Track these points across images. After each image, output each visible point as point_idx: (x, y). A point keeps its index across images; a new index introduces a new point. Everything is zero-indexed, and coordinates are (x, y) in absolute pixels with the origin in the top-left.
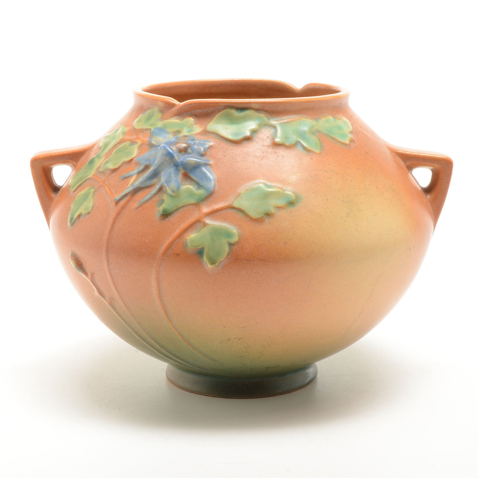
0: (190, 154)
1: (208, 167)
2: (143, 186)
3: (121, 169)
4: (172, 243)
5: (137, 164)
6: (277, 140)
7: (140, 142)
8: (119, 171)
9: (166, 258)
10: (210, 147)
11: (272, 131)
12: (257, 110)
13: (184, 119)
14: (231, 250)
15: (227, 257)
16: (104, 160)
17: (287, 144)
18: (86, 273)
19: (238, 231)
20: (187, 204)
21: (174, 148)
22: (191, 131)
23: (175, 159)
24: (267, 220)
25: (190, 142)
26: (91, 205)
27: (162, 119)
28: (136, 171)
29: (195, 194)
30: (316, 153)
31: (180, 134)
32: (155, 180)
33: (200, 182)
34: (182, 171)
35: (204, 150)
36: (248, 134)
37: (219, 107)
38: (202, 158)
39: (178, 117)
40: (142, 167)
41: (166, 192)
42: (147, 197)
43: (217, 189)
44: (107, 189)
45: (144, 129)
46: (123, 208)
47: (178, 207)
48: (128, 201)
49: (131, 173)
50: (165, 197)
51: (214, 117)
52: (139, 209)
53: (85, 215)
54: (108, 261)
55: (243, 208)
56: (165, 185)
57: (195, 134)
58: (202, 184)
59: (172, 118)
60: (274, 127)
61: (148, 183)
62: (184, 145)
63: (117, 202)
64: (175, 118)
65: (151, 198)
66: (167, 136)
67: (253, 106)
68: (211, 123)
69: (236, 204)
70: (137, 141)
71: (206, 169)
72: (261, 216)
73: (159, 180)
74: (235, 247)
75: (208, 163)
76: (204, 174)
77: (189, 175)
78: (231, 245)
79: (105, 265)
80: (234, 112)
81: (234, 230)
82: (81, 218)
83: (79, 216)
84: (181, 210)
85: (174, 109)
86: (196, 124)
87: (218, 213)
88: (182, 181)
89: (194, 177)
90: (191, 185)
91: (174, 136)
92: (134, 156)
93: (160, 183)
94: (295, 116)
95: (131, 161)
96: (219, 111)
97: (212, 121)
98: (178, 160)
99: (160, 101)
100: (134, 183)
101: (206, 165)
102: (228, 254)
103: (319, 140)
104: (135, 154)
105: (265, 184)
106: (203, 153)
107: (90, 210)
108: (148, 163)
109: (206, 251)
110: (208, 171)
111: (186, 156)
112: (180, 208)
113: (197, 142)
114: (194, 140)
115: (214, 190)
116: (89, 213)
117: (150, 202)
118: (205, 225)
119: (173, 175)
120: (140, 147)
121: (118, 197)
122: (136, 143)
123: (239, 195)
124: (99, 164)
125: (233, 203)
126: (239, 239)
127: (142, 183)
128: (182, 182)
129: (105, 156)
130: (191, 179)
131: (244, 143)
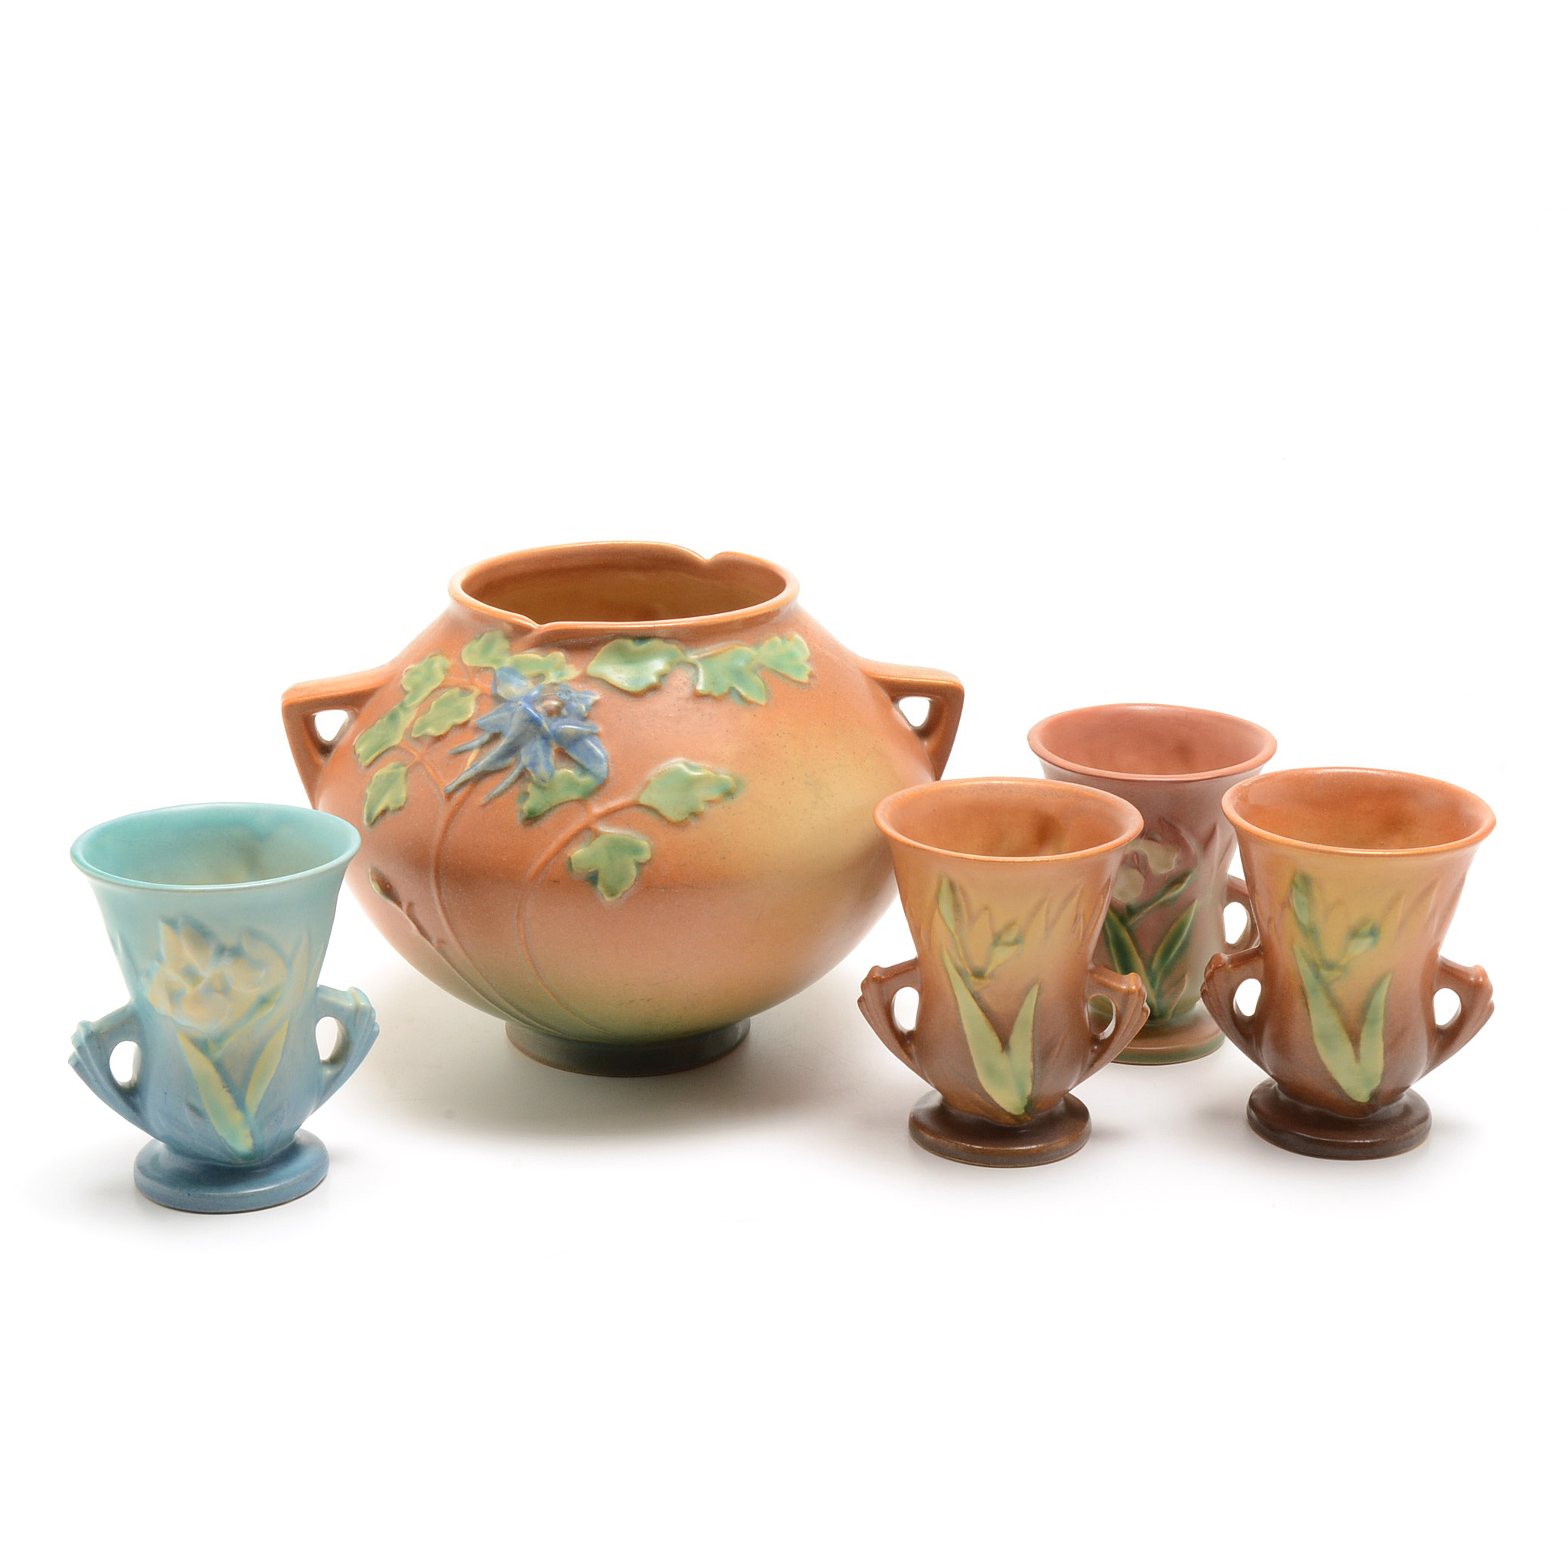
0: (565, 717)
1: (596, 738)
2: (492, 769)
3: (450, 736)
4: (546, 863)
5: (478, 729)
6: (700, 687)
7: (477, 691)
8: (447, 739)
9: (537, 886)
10: (596, 704)
11: (691, 672)
12: (666, 639)
13: (548, 654)
14: (640, 873)
15: (634, 884)
16: (417, 717)
17: (716, 694)
18: (399, 904)
19: (649, 843)
20: (566, 800)
21: (539, 708)
22: (561, 675)
23: (544, 728)
24: (693, 823)
25: (564, 696)
26: (404, 795)
27: (511, 651)
28: (477, 743)
29: (578, 784)
30: (761, 705)
31: (544, 680)
32: (511, 760)
33: (584, 763)
34: (555, 746)
35: (587, 709)
36: (653, 679)
37: (605, 636)
38: (585, 724)
39: (537, 649)
40: (486, 737)
41: (530, 780)
42: (500, 788)
43: (612, 774)
44: (430, 771)
45: (481, 668)
46: (460, 804)
47: (553, 805)
48: (469, 794)
49: (469, 746)
50: (530, 788)
51: (597, 651)
52: (488, 807)
53: (394, 811)
54: (439, 888)
55: (656, 805)
56: (529, 769)
57: (569, 681)
58: (588, 767)
59: (528, 651)
60: (694, 666)
61: (500, 765)
62: (555, 703)
63: (449, 796)
64: (533, 650)
65: (506, 790)
66: (524, 683)
67: (659, 633)
68: (593, 662)
69: (644, 800)
70: (471, 687)
71: (593, 742)
72: (685, 817)
73: (518, 760)
74: (646, 868)
75: (595, 731)
76: (590, 750)
77: (566, 751)
78: (639, 865)
79: (435, 895)
80: (630, 644)
81: (644, 843)
82: (388, 815)
83: (384, 812)
84: (558, 809)
85: (529, 636)
86: (568, 662)
87: (616, 815)
88: (556, 761)
89: (574, 756)
90: (570, 768)
91: (535, 683)
92: (470, 715)
93: (520, 766)
94: (723, 644)
95: (465, 724)
96: (605, 642)
97: (595, 658)
98: (548, 729)
99: (506, 621)
100: (475, 763)
101: (592, 735)
102: (635, 881)
103: (764, 682)
104: (473, 711)
105: (686, 764)
106: (586, 715)
107: (402, 804)
108: (497, 731)
109: (601, 875)
110: (596, 745)
111: (560, 721)
112: (555, 806)
113: (574, 695)
114: (569, 692)
115: (608, 776)
116: (400, 809)
117: (505, 795)
118: (597, 834)
119: (541, 754)
120: (479, 698)
121: (451, 788)
122: (471, 692)
123: (648, 782)
124: (408, 723)
125: (639, 797)
126: (652, 855)
127: (490, 763)
128: (555, 764)
129: (417, 709)
130: (570, 758)
131: (650, 695)
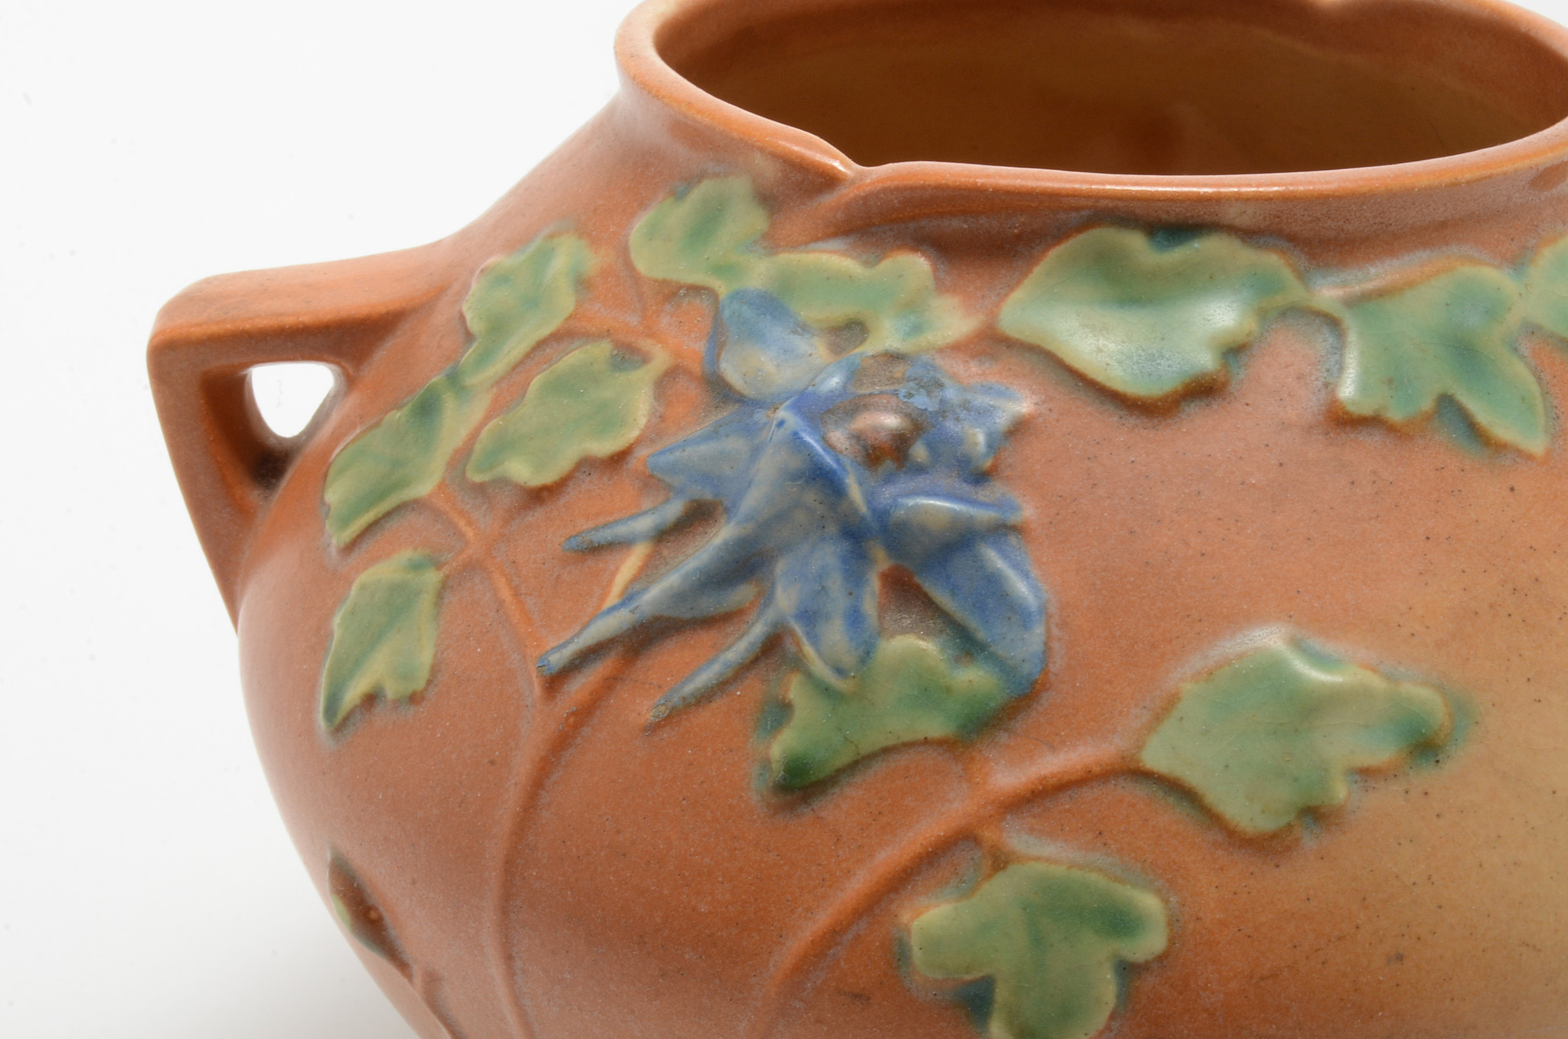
0: (920, 470)
1: (1013, 540)
2: (684, 612)
3: (571, 494)
4: (833, 935)
5: (650, 482)
6: (1348, 390)
7: (661, 360)
8: (562, 501)
9: (798, 1004)
10: (1019, 429)
11: (1324, 341)
12: (1250, 235)
13: (879, 260)
14: (1126, 996)
15: (1108, 1028)
16: (487, 418)
17: (1396, 415)
19: (1166, 901)
20: (907, 737)
21: (839, 436)
22: (917, 329)
23: (852, 503)
24: (1309, 841)
25: (921, 401)
26: (425, 657)
27: (771, 242)
28: (645, 524)
29: (948, 690)
30: (1530, 457)
31: (863, 341)
32: (743, 593)
33: (972, 622)
34: (882, 561)
35: (990, 446)
36: (1205, 361)
37: (1062, 216)
38: (983, 494)
39: (850, 240)
40: (674, 509)
41: (798, 664)
42: (705, 677)
43: (1057, 665)
44: (506, 594)
45: (681, 287)
46: (584, 713)
47: (866, 748)
48: (610, 684)
49: (622, 530)
50: (795, 690)
51: (1032, 261)
52: (665, 734)
53: (397, 703)
55: (1193, 777)
56: (798, 629)
57: (941, 350)
58: (981, 635)
59: (821, 245)
60: (1333, 323)
61: (708, 604)
62: (891, 421)
63: (555, 681)
64: (837, 244)
65: (722, 686)
66: (802, 344)
67: (1231, 215)
68: (1018, 295)
69: (1155, 758)
70: (646, 344)
71: (1005, 556)
72: (1282, 822)
73: (766, 597)
74: (1149, 981)
75: (1013, 519)
76: (993, 583)
77: (917, 580)
78: (1128, 970)
80: (1135, 243)
81: (1149, 903)
82: (378, 709)
83: (371, 699)
84: (878, 768)
85: (829, 200)
86: (941, 287)
87: (1065, 801)
88: (882, 609)
89: (941, 597)
90: (929, 634)
91: (837, 349)
92: (633, 434)
93: (770, 615)
94: (1423, 255)
95: (618, 459)
96: (1061, 234)
97: (1026, 282)
98: (863, 509)
99: (762, 150)
100: (637, 587)
101: (1001, 531)
102: (1113, 1016)
103: (1539, 380)
104: (642, 421)
105: (1297, 644)
106: (987, 464)
107: (420, 685)
108: (708, 495)
109: (1001, 994)
110: (1016, 566)
111: (904, 483)
112: (872, 757)
113: (951, 394)
114: (941, 386)
115: (1045, 671)
116: (414, 699)
117: (720, 703)
118: (1000, 861)
119: (836, 584)
120: (664, 383)
121: (557, 659)
122: (645, 359)
123: (1172, 701)
124: (463, 432)
125: (1140, 747)
126: (1172, 941)
127: (679, 597)
128: (881, 618)
129: (495, 390)
130: (929, 606)
131: (1194, 411)
